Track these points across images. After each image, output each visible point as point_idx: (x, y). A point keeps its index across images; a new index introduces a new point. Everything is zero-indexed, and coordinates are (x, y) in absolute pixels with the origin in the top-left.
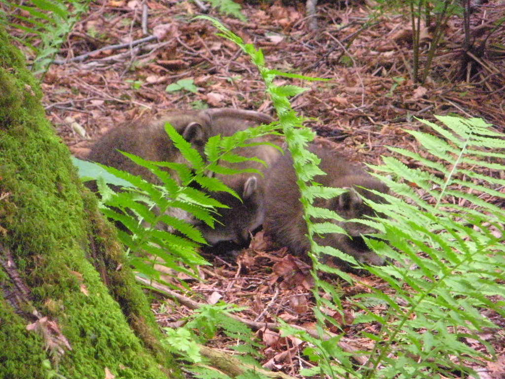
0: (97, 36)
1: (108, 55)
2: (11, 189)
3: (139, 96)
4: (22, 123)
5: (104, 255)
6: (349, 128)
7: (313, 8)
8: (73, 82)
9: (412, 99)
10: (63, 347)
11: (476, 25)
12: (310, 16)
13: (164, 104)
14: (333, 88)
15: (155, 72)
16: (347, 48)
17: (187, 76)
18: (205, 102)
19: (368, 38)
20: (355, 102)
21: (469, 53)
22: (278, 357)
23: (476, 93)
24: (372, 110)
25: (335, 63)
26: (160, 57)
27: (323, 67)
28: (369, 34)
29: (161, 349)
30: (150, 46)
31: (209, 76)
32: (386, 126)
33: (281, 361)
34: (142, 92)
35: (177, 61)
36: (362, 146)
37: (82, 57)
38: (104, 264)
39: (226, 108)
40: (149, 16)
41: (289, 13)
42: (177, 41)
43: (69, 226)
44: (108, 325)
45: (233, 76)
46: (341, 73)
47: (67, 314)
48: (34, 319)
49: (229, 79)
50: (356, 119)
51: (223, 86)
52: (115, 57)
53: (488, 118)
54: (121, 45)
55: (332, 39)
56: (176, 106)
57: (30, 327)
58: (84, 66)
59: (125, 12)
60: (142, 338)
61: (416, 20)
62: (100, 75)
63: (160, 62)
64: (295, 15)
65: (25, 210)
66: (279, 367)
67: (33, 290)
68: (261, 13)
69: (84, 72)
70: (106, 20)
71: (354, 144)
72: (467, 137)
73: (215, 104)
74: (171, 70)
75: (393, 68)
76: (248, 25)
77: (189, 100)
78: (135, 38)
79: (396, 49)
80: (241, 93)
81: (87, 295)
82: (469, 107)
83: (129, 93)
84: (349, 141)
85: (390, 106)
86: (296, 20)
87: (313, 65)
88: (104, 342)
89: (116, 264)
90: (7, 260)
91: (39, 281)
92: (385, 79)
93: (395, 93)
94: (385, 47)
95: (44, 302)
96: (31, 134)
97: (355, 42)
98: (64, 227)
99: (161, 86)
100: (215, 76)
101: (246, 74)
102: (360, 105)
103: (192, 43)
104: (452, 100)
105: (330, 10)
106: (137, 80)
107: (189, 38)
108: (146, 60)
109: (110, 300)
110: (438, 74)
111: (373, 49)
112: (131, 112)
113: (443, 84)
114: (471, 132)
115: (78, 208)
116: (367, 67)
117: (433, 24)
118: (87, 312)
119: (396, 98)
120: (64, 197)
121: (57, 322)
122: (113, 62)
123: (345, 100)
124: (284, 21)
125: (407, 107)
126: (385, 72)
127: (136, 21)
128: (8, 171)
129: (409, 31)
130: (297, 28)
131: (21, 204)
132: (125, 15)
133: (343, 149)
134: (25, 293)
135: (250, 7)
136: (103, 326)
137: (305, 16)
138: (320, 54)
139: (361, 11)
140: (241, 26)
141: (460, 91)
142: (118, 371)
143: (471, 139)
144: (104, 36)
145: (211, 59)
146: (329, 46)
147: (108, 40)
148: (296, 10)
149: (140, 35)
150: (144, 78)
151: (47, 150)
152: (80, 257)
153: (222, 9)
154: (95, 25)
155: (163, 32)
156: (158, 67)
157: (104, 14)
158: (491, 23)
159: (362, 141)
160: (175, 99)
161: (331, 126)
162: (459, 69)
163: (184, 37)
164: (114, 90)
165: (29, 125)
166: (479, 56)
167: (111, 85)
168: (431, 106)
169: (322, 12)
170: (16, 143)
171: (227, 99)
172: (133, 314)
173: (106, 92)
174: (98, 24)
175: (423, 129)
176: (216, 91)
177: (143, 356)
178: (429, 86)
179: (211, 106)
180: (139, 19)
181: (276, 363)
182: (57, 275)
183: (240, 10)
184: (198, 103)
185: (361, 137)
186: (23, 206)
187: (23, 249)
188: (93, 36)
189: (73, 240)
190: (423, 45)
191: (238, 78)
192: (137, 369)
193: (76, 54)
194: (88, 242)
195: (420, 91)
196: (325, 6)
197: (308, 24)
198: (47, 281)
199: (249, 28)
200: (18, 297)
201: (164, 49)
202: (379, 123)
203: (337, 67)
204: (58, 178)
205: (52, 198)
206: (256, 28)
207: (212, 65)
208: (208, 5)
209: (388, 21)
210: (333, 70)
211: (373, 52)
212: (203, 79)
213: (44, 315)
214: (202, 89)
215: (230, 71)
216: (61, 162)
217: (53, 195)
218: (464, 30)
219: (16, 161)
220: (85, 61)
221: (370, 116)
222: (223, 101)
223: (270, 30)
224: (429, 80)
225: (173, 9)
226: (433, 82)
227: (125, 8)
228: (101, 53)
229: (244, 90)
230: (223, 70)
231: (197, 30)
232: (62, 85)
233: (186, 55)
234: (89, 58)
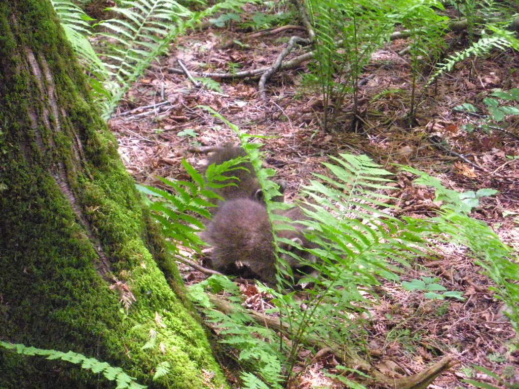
0: (134, 100)
1: (140, 113)
2: (100, 203)
3: (160, 137)
4: (107, 164)
5: (154, 243)
6: (286, 159)
7: (263, 86)
8: (120, 129)
9: (323, 143)
10: (131, 299)
11: (360, 98)
12: (261, 91)
13: (175, 143)
14: (276, 134)
15: (169, 123)
16: (284, 110)
17: (188, 126)
18: (199, 142)
19: (296, 105)
20: (289, 143)
21: (357, 115)
22: (249, 299)
23: (361, 140)
24: (300, 149)
25: (276, 119)
26: (172, 114)
27: (269, 121)
28: (297, 103)
29: (187, 299)
30: (166, 107)
31: (201, 126)
32: (308, 159)
33: (251, 302)
34: (162, 135)
35: (182, 117)
36: (294, 170)
37: (125, 113)
38: (153, 248)
39: (212, 146)
40: (165, 89)
41: (248, 88)
42: (182, 104)
43: (134, 226)
44: (157, 285)
45: (216, 127)
46: (280, 125)
47: (133, 279)
48: (114, 282)
49: (214, 129)
50: (291, 154)
51: (210, 132)
52: (145, 114)
53: (369, 155)
54: (149, 106)
55: (274, 105)
56: (182, 144)
57: (112, 287)
58: (126, 119)
59: (151, 86)
60: (175, 293)
61: (326, 95)
62: (136, 124)
63: (172, 117)
64: (252, 90)
65: (109, 216)
66: (250, 306)
67: (114, 264)
68: (232, 88)
69: (127, 122)
70: (139, 91)
71: (290, 169)
72: (360, 168)
73: (205, 143)
74: (178, 122)
75: (311, 123)
76: (224, 95)
77: (190, 141)
78: (157, 102)
79: (313, 112)
80: (221, 136)
81: (145, 268)
82: (358, 148)
83: (154, 136)
84: (287, 167)
85: (310, 147)
86: (253, 93)
87: (263, 120)
88: (155, 296)
89: (160, 248)
90: (97, 247)
91: (116, 259)
92: (306, 130)
93: (314, 138)
94: (307, 110)
95: (119, 273)
96: (112, 170)
97: (289, 108)
98: (131, 227)
99: (173, 132)
100: (205, 126)
101: (223, 125)
102: (293, 146)
103: (191, 106)
104: (347, 144)
105: (273, 87)
106: (158, 128)
107: (189, 103)
108: (163, 116)
109: (158, 271)
110: (338, 128)
111: (299, 111)
112: (156, 148)
113: (342, 134)
114: (361, 164)
115: (139, 215)
116: (295, 122)
117: (334, 97)
118: (145, 278)
119: (314, 142)
120: (131, 209)
121: (128, 285)
122: (144, 117)
123: (284, 142)
124: (245, 93)
125: (320, 147)
126: (306, 125)
127: (157, 92)
128: (99, 193)
129: (320, 101)
130: (253, 98)
131: (106, 213)
132: (152, 88)
133: (283, 172)
134: (108, 266)
135: (225, 84)
136: (154, 287)
137: (258, 90)
138: (267, 113)
139: (291, 88)
140: (220, 96)
141: (352, 138)
142: (163, 313)
143: (362, 169)
144: (138, 101)
145: (203, 116)
146: (273, 109)
147: (141, 104)
148: (253, 87)
149: (160, 100)
150: (163, 127)
151: (121, 180)
152: (140, 245)
153: (209, 86)
154: (133, 94)
155: (174, 99)
156: (171, 120)
157: (138, 87)
158: (368, 97)
159: (294, 167)
160: (182, 140)
161: (275, 158)
162: (350, 125)
163: (187, 102)
164: (145, 134)
165: (111, 165)
166: (363, 117)
167: (143, 130)
168: (335, 147)
169: (268, 88)
170: (103, 176)
171: (213, 140)
172: (170, 278)
173: (141, 135)
174: (135, 93)
175: (330, 161)
176: (206, 135)
177: (177, 305)
178: (333, 135)
179: (203, 145)
180: (159, 91)
181: (248, 303)
182: (128, 256)
183: (219, 86)
184: (196, 142)
185: (293, 165)
186: (108, 214)
187: (107, 240)
188: (132, 101)
189: (137, 235)
190: (329, 109)
191: (219, 127)
192: (174, 312)
193: (122, 111)
194: (145, 235)
195: (328, 138)
196: (270, 84)
197: (259, 95)
198: (121, 259)
199: (226, 97)
200: (104, 269)
201: (174, 109)
202: (305, 156)
203: (278, 122)
204: (128, 197)
205: (124, 209)
206: (229, 97)
207: (204, 119)
208: (200, 83)
209: (307, 95)
210: (275, 123)
211: (299, 114)
212: (198, 127)
213: (119, 280)
214: (198, 134)
215: (214, 123)
216: (129, 187)
217: (125, 208)
218: (353, 101)
219: (104, 187)
220: (126, 116)
221: (299, 152)
222: (210, 141)
223: (237, 99)
224: (333, 131)
225: (179, 85)
226: (336, 132)
227: (151, 84)
228: (137, 111)
229: (223, 135)
230: (210, 123)
231: (194, 98)
232: (114, 130)
233: (188, 113)
234: (130, 114)
